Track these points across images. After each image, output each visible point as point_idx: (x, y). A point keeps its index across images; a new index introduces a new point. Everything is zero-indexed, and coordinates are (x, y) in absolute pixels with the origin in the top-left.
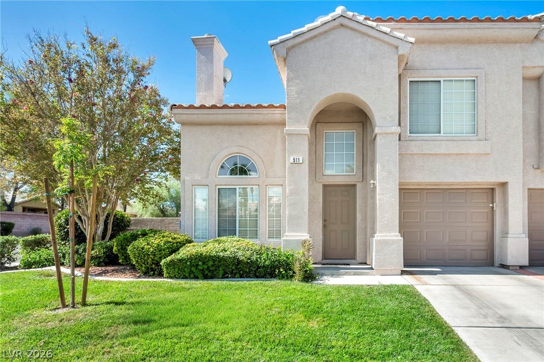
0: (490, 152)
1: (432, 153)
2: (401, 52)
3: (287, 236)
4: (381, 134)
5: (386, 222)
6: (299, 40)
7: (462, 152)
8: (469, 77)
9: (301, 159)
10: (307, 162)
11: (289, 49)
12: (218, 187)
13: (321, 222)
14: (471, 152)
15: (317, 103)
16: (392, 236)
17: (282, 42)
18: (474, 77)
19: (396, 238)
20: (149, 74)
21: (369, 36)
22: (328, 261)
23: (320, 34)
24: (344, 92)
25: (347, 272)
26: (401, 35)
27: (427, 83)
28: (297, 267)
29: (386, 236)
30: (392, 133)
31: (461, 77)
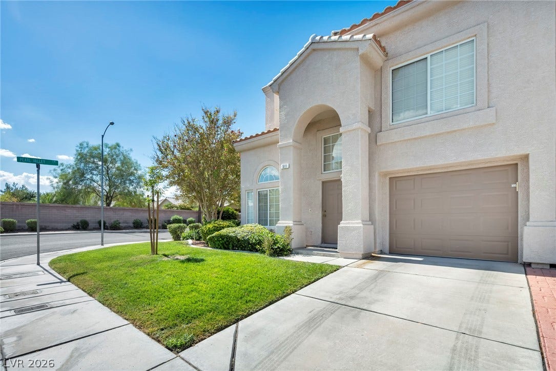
0: (494, 121)
1: (416, 137)
2: (361, 52)
3: (279, 223)
4: (346, 132)
5: (350, 211)
6: (285, 75)
7: (454, 129)
8: (465, 40)
9: (288, 165)
10: (292, 167)
11: (280, 85)
12: (258, 190)
13: (321, 212)
14: (466, 126)
15: (298, 119)
16: (354, 224)
17: (275, 81)
18: (472, 37)
19: (358, 225)
20: (235, 123)
21: (335, 49)
22: (325, 245)
23: (300, 64)
24: (317, 104)
25: (318, 253)
26: (360, 36)
27: (413, 65)
28: (266, 245)
29: (348, 223)
30: (354, 130)
31: (454, 44)
